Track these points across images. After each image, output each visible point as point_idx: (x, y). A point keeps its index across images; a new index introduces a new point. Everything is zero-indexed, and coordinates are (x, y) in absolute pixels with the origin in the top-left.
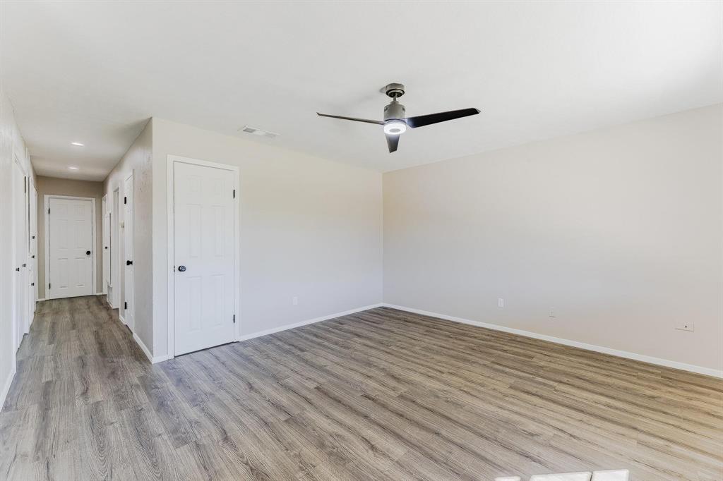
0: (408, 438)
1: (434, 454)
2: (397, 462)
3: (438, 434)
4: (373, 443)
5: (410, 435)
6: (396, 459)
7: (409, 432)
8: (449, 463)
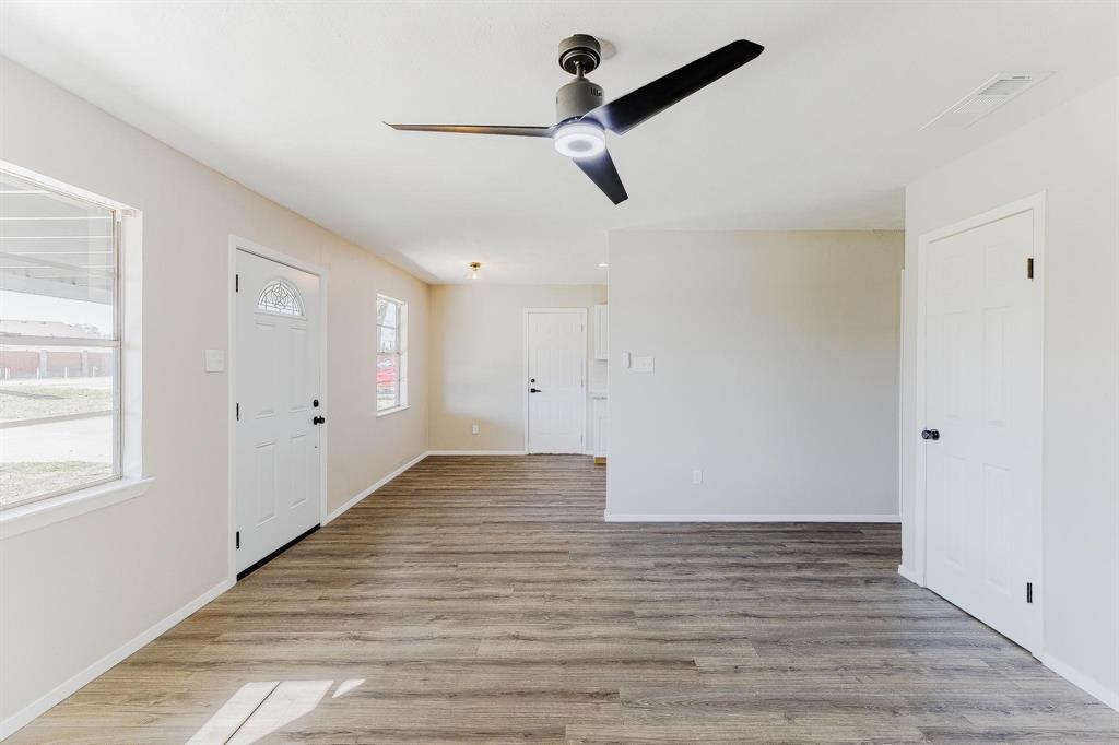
0: (487, 668)
1: (444, 667)
2: (479, 639)
3: (452, 696)
4: (519, 641)
5: (486, 672)
6: (483, 641)
7: (493, 676)
8: (424, 667)
